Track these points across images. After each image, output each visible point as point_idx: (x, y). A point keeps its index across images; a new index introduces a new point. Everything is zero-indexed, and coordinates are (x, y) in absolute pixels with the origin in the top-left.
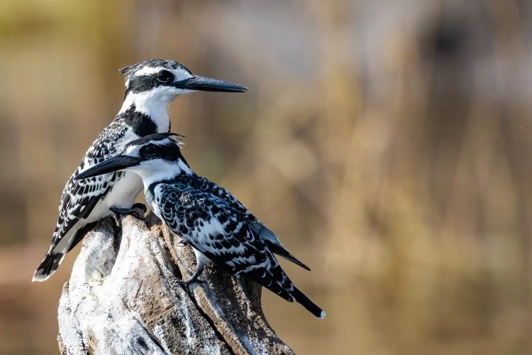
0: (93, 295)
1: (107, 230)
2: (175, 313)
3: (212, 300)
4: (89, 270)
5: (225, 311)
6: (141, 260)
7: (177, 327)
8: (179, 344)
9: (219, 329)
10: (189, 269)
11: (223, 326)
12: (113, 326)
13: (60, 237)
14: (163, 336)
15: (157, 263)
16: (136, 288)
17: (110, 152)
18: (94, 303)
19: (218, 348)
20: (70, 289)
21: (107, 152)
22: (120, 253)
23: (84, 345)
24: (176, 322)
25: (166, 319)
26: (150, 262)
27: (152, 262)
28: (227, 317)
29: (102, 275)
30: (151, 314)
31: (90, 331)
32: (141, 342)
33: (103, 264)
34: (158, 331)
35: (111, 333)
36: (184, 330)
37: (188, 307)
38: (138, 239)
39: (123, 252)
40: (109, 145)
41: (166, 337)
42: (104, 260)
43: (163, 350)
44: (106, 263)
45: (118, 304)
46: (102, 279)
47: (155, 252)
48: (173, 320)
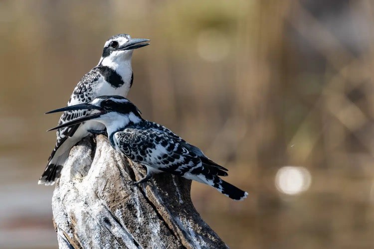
0: (75, 189)
1: (87, 145)
2: (130, 201)
3: (155, 192)
4: (73, 172)
5: (164, 200)
6: (108, 165)
7: (131, 210)
8: (132, 222)
9: (159, 212)
10: (140, 171)
11: (162, 210)
12: (88, 209)
13: (55, 150)
14: (121, 216)
15: (118, 167)
16: (104, 184)
17: (88, 90)
18: (76, 194)
19: (159, 224)
20: (60, 185)
21: (86, 90)
22: (95, 160)
23: (68, 223)
24: (130, 207)
25: (123, 205)
26: (113, 167)
27: (115, 167)
28: (165, 204)
29: (82, 176)
30: (113, 202)
31: (72, 213)
32: (107, 221)
33: (83, 168)
34: (118, 213)
35: (86, 215)
36: (136, 212)
37: (139, 197)
38: (106, 150)
39: (96, 160)
40: (87, 86)
41: (123, 217)
42: (84, 165)
43: (121, 226)
44: (85, 168)
45: (92, 195)
46: (82, 178)
47: (117, 159)
48: (128, 205)
